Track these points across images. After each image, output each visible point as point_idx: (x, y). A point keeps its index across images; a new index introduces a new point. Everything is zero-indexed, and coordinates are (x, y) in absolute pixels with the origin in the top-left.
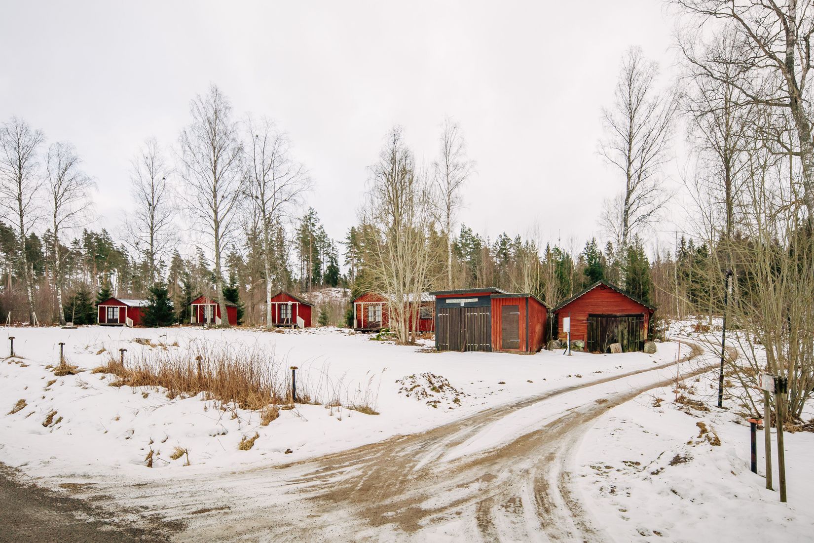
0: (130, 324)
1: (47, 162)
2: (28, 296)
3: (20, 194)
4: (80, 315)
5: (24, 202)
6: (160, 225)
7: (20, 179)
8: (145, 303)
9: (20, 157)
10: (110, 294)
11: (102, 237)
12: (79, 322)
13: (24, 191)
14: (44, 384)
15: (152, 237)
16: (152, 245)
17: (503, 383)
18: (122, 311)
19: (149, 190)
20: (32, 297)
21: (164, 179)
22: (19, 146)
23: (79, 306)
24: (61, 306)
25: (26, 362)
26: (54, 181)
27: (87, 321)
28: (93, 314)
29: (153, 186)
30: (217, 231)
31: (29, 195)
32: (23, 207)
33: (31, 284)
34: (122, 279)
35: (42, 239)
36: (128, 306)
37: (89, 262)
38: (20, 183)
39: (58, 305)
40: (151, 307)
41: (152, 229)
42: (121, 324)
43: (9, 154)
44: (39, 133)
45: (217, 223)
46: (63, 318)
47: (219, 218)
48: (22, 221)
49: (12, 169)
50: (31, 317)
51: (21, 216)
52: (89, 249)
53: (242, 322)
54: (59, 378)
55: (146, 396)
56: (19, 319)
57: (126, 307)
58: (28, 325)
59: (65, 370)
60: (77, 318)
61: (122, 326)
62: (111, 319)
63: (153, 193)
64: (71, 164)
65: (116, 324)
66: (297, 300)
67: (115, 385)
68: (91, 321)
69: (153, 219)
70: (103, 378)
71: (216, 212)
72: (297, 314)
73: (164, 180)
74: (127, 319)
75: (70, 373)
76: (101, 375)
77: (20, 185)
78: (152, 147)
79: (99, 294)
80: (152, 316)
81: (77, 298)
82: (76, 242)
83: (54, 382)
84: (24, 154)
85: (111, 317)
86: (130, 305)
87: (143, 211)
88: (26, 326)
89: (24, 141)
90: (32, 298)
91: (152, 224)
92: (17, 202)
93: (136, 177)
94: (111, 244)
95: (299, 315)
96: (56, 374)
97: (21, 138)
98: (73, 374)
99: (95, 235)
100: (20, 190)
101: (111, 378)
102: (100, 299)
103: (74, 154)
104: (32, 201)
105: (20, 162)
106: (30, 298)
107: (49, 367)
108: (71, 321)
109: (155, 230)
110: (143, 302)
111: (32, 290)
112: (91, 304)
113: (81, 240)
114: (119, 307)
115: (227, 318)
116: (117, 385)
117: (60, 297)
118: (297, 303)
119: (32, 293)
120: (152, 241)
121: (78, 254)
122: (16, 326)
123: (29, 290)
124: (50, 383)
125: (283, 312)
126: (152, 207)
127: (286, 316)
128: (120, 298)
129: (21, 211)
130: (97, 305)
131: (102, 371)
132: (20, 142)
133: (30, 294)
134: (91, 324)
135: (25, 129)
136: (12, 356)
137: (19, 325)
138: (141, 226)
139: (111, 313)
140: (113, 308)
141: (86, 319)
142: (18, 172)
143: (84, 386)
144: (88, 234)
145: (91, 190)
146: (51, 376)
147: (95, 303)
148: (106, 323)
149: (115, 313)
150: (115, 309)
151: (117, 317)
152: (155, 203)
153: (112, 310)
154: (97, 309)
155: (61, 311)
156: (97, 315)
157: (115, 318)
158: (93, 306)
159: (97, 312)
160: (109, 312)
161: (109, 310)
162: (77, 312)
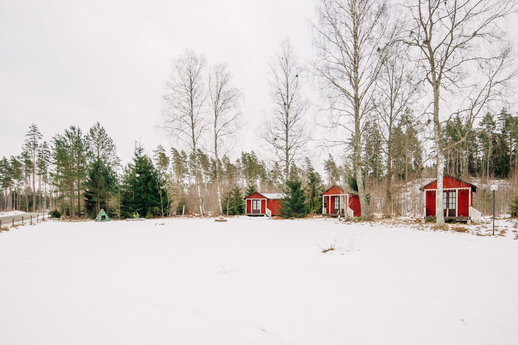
0: (269, 214)
1: (209, 82)
3: (192, 111)
4: (232, 207)
5: (194, 117)
6: (293, 121)
8: (282, 196)
9: (191, 81)
10: (255, 190)
11: (251, 156)
12: (233, 213)
13: (194, 108)
15: (287, 134)
16: (287, 141)
18: (263, 202)
19: (284, 89)
21: (297, 76)
23: (232, 199)
24: (220, 200)
26: (214, 98)
27: (238, 212)
28: (243, 206)
29: (287, 85)
30: (356, 109)
31: (197, 111)
32: (194, 121)
34: (263, 182)
36: (268, 199)
37: (244, 173)
38: (191, 101)
39: (218, 199)
40: (287, 199)
41: (287, 126)
42: (263, 214)
46: (221, 211)
48: (193, 132)
49: (186, 91)
51: (193, 128)
52: (245, 164)
57: (266, 199)
58: (198, 216)
60: (231, 210)
61: (263, 216)
62: (255, 210)
63: (288, 92)
65: (259, 214)
66: (469, 185)
68: (241, 212)
69: (287, 116)
72: (470, 204)
73: (296, 78)
74: (267, 210)
77: (192, 104)
78: (286, 48)
79: (247, 190)
80: (289, 208)
81: (231, 193)
85: (255, 208)
86: (269, 198)
88: (196, 217)
91: (287, 121)
92: (190, 117)
93: (273, 79)
94: (256, 160)
99: (248, 154)
100: (192, 108)
102: (248, 194)
106: (199, 194)
108: (226, 214)
109: (289, 127)
110: (280, 194)
112: (242, 198)
113: (240, 159)
114: (261, 199)
117: (219, 193)
118: (469, 189)
120: (287, 137)
126: (287, 105)
127: (448, 206)
128: (262, 193)
129: (193, 124)
130: (245, 199)
134: (241, 215)
139: (255, 205)
140: (257, 200)
141: (238, 210)
142: (190, 93)
144: (244, 154)
147: (244, 197)
148: (251, 214)
149: (258, 204)
150: (258, 201)
151: (260, 208)
152: (289, 102)
153: (256, 203)
154: (245, 202)
155: (220, 204)
156: (245, 206)
157: (258, 209)
158: (243, 200)
159: (245, 205)
160: (254, 204)
161: (254, 203)
162: (231, 205)
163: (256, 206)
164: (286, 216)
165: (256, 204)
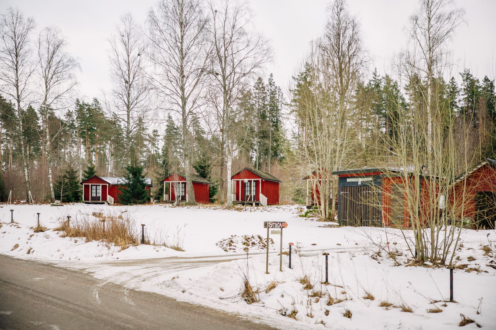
0: (111, 202)
1: (38, 48)
2: (25, 175)
3: (17, 80)
4: (67, 193)
5: (20, 88)
6: (135, 102)
7: (16, 66)
8: (122, 181)
9: (16, 45)
10: (94, 172)
11: (94, 107)
12: (67, 200)
13: (20, 78)
14: (28, 236)
15: (128, 115)
16: (128, 123)
17: (315, 245)
18: (104, 188)
19: (125, 68)
20: (28, 176)
21: (139, 55)
22: (15, 35)
23: (67, 184)
24: (51, 185)
25: (19, 226)
26: (45, 65)
27: (73, 199)
28: (79, 192)
29: (129, 63)
30: (183, 108)
31: (24, 82)
32: (20, 93)
33: (27, 164)
35: (38, 112)
37: (82, 135)
38: (17, 70)
39: (49, 184)
40: (128, 185)
41: (128, 107)
42: (103, 202)
43: (7, 45)
44: (31, 21)
45: (184, 100)
46: (53, 196)
47: (186, 94)
48: (19, 105)
49: (10, 58)
50: (28, 195)
51: (19, 102)
52: (82, 121)
53: (214, 200)
54: (36, 234)
55: (76, 242)
56: (18, 197)
57: (108, 185)
58: (25, 203)
59: (39, 229)
60: (65, 196)
61: (104, 203)
62: (94, 197)
63: (129, 70)
64: (58, 46)
65: (99, 202)
66: (259, 177)
67: (62, 236)
68: (77, 199)
69: (129, 96)
70: (58, 233)
71: (182, 89)
72: (260, 191)
73: (139, 57)
74: (108, 197)
75: (42, 231)
76: (57, 232)
77: (17, 72)
78: (128, 24)
79: (85, 172)
80: (128, 194)
81: (65, 176)
82: (69, 114)
83: (33, 235)
84: (20, 43)
85: (94, 195)
86: (110, 183)
87: (120, 90)
88: (23, 203)
89: (20, 30)
90: (28, 178)
91: (129, 102)
92: (15, 88)
93: (114, 56)
95: (262, 192)
96: (35, 232)
97: (17, 26)
98: (43, 231)
99: (87, 105)
100: (17, 77)
101: (62, 233)
102: (86, 177)
103: (60, 37)
104: (26, 87)
105: (16, 49)
106: (27, 177)
107: (31, 228)
108: (60, 200)
109: (131, 107)
110: (120, 179)
111: (28, 170)
112: (78, 182)
113: (74, 111)
114: (101, 184)
115: (194, 195)
116: (63, 236)
117: (51, 176)
118: (260, 180)
119: (28, 173)
120: (128, 119)
121: (72, 126)
122: (16, 204)
123: (26, 170)
124: (31, 236)
125: (247, 189)
126: (128, 85)
127: (250, 193)
129: (18, 96)
130: (82, 184)
131: (58, 230)
132: (16, 31)
133: (26, 174)
134: (77, 202)
135: (19, 18)
136: (12, 222)
137: (19, 203)
138: (119, 104)
140: (96, 186)
141: (73, 197)
142: (15, 60)
143: (47, 237)
144: (80, 105)
145: (75, 71)
146: (32, 232)
147: (81, 181)
148: (90, 201)
149: (98, 191)
150: (98, 187)
151: (100, 194)
152: (131, 80)
153: (95, 188)
154: (82, 187)
155: (52, 190)
156: (82, 193)
157: (98, 196)
158: (79, 184)
159: (82, 190)
160: (93, 190)
161: (93, 188)
162: (65, 191)
163: (95, 192)
164: (126, 203)
165: (95, 190)
